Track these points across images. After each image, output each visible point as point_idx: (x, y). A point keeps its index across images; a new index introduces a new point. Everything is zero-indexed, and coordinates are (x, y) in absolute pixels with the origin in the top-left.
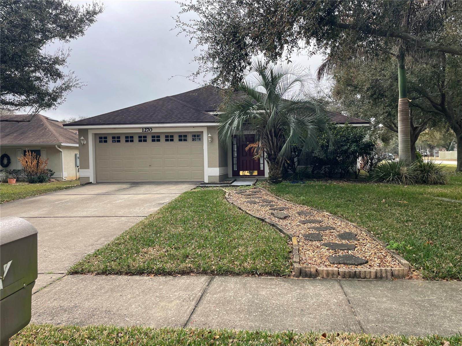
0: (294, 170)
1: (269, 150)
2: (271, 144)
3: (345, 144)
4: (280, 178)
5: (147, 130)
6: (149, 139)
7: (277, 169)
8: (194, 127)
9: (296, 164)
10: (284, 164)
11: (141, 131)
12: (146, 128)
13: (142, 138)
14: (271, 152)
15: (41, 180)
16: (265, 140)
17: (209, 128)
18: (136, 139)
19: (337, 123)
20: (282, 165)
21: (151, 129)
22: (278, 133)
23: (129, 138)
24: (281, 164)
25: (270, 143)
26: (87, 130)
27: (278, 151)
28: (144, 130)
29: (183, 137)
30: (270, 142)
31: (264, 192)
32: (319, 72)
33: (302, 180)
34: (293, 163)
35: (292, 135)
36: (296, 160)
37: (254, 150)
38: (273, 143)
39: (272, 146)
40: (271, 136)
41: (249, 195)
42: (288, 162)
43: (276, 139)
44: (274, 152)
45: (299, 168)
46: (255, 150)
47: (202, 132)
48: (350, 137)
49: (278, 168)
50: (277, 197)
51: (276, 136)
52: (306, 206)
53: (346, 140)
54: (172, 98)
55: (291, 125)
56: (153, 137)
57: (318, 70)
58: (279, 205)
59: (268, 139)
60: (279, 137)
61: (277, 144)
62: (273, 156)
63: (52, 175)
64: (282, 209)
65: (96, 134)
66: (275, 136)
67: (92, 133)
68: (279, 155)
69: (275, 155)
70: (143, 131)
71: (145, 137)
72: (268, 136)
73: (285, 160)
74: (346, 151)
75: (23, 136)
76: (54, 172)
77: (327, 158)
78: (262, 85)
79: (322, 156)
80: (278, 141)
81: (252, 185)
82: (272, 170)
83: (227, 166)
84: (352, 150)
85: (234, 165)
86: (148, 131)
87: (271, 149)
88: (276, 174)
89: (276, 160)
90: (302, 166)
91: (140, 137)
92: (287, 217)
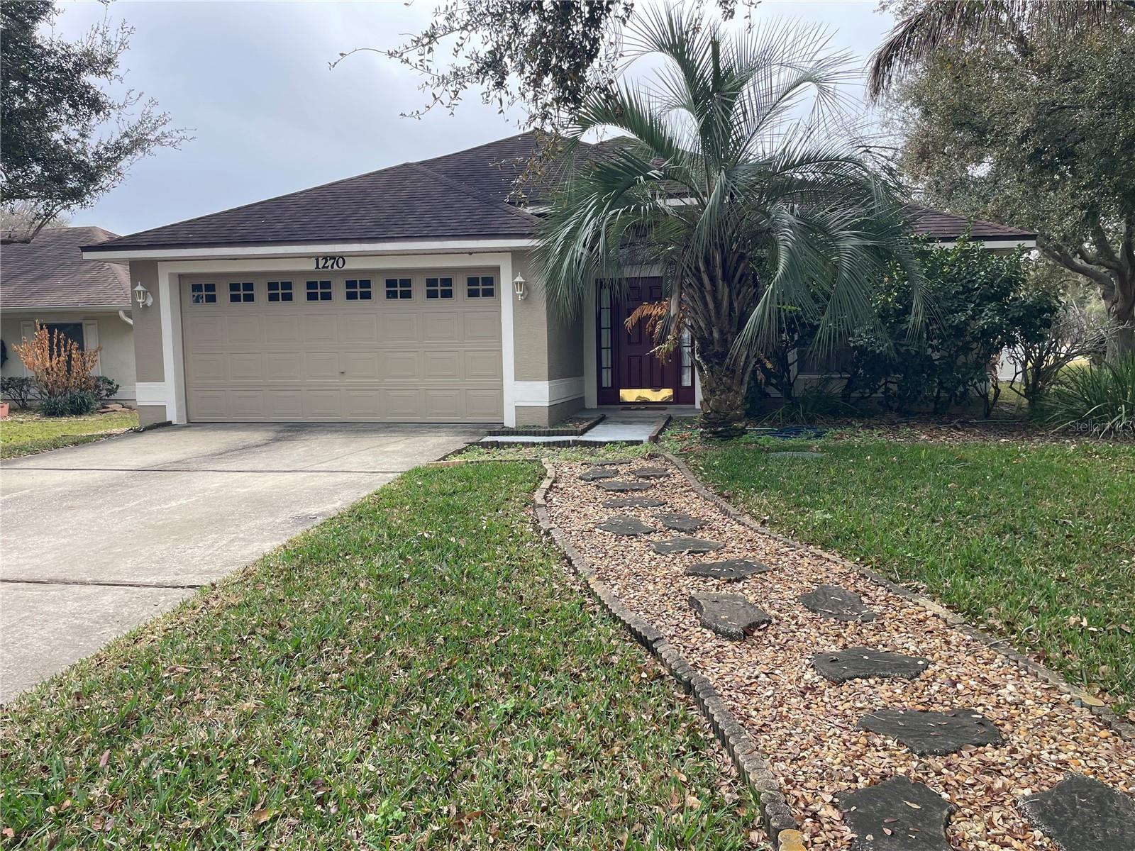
0: (787, 388)
1: (703, 325)
2: (711, 305)
3: (959, 306)
4: (739, 420)
5: (330, 263)
6: (339, 291)
7: (730, 390)
8: (470, 254)
9: (794, 369)
10: (754, 372)
11: (310, 266)
12: (326, 257)
13: (319, 290)
14: (711, 333)
15: (79, 408)
16: (691, 291)
17: (517, 254)
18: (300, 292)
19: (931, 240)
20: (747, 378)
21: (341, 262)
22: (736, 269)
23: (280, 289)
24: (743, 374)
25: (706, 304)
26: (153, 263)
27: (734, 330)
28: (321, 263)
29: (440, 286)
30: (709, 299)
31: (678, 478)
32: (876, 69)
33: (811, 422)
34: (785, 365)
35: (785, 274)
36: (792, 356)
37: (654, 327)
38: (718, 304)
39: (713, 313)
40: (712, 279)
41: (622, 491)
42: (769, 366)
43: (727, 290)
44: (721, 332)
45: (803, 382)
46: (658, 327)
47: (497, 269)
48: (974, 281)
49: (734, 388)
50: (725, 505)
51: (727, 278)
52: (837, 558)
53: (962, 293)
54: (420, 167)
55: (782, 237)
56: (350, 284)
57: (873, 64)
58: (730, 546)
59: (700, 289)
60: (739, 282)
61: (731, 304)
62: (718, 348)
63: (112, 392)
64: (736, 573)
65: (181, 277)
66: (723, 280)
67: (170, 274)
68: (738, 341)
69: (725, 342)
70: (318, 267)
71: (326, 285)
72: (700, 279)
73: (759, 361)
74: (960, 330)
75: (40, 286)
76: (118, 386)
77: (898, 351)
78: (684, 106)
79: (884, 346)
80: (734, 297)
81: (645, 438)
82: (712, 391)
83: (582, 374)
84: (983, 327)
85: (604, 372)
86: (332, 267)
87: (709, 325)
88: (725, 406)
89: (728, 360)
90: (812, 376)
91: (311, 285)
92: (755, 625)
